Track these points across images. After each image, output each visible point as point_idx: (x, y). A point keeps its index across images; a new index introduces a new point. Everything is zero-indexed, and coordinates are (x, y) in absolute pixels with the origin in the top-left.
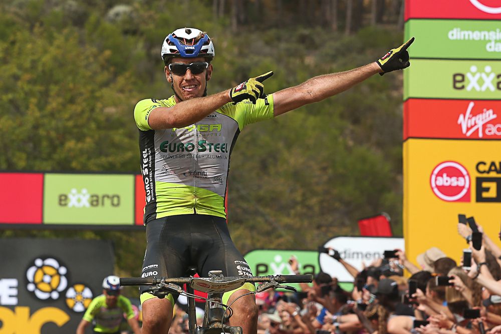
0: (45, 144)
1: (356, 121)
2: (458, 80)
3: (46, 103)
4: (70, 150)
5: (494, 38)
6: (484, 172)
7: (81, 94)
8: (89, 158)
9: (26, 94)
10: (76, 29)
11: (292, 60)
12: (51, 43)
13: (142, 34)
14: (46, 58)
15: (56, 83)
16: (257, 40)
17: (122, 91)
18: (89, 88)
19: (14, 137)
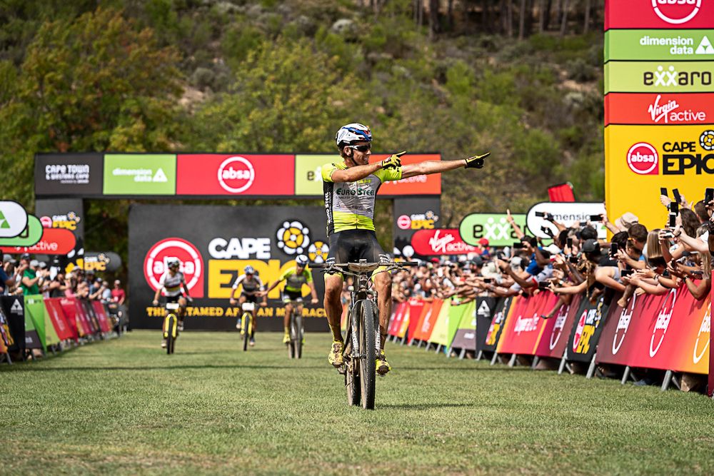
0: (287, 130)
1: (531, 109)
2: (648, 78)
3: (288, 98)
4: (307, 135)
5: (676, 43)
6: (669, 150)
7: (316, 91)
8: (323, 142)
9: (272, 91)
10: (308, 38)
11: (478, 61)
12: (290, 51)
13: (360, 42)
14: (287, 63)
15: (295, 82)
16: (451, 46)
17: (347, 88)
18: (322, 85)
19: (263, 126)
